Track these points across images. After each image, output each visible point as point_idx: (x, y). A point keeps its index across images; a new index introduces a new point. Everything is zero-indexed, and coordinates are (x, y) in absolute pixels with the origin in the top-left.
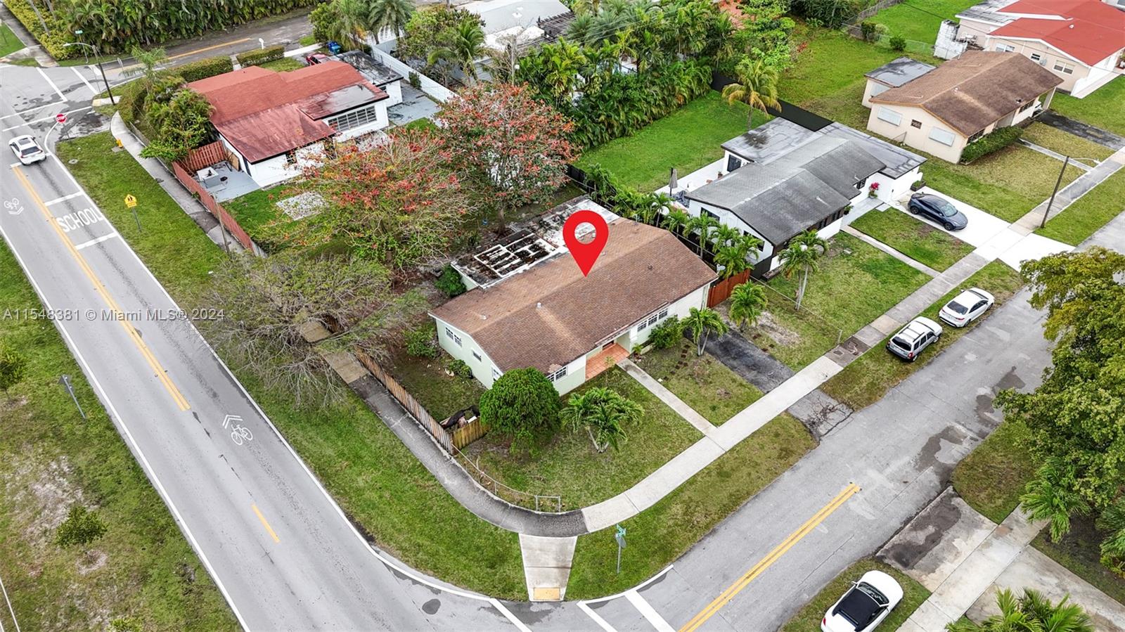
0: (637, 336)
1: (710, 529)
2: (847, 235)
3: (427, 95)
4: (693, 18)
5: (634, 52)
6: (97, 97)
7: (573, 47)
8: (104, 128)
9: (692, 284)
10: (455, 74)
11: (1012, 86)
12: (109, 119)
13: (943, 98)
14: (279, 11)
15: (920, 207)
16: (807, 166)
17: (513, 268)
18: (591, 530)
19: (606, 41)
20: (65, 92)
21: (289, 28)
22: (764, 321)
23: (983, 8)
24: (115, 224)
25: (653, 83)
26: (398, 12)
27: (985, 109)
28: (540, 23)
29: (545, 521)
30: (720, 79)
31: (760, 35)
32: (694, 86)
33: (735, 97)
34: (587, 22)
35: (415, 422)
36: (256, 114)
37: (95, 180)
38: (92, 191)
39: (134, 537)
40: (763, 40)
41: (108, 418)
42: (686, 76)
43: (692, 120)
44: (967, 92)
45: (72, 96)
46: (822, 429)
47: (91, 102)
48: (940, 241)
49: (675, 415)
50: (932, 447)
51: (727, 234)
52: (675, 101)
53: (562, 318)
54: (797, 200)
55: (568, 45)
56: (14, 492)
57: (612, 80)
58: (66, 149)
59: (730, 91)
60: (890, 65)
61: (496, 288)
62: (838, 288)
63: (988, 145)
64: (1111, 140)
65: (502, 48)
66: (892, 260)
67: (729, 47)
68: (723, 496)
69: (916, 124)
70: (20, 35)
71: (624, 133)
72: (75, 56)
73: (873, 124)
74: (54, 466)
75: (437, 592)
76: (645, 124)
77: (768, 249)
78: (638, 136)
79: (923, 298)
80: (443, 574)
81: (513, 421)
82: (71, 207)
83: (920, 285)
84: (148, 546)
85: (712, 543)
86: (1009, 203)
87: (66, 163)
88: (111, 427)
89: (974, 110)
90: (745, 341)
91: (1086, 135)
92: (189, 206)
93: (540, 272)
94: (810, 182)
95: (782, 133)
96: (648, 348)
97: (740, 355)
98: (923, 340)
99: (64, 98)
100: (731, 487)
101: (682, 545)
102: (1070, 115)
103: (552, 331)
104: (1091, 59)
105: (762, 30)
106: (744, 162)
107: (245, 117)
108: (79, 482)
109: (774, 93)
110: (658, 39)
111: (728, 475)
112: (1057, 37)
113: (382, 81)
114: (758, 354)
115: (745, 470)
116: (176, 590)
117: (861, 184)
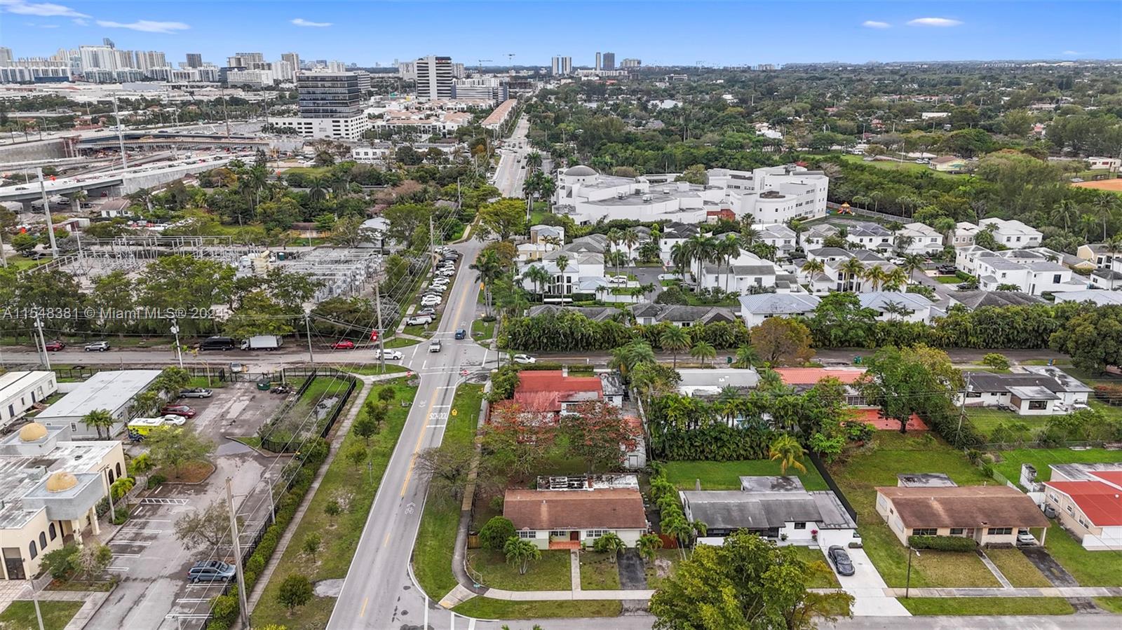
0: (586, 539)
8: (484, 382)
9: (628, 525)
11: (993, 512)
12: (489, 379)
13: (915, 500)
15: (831, 554)
16: (765, 501)
18: (485, 596)
22: (663, 564)
24: (448, 422)
27: (944, 517)
29: (470, 583)
39: (349, 525)
41: (377, 488)
46: (628, 614)
47: (491, 370)
49: (569, 578)
53: (549, 512)
54: (735, 513)
58: (462, 387)
60: (924, 475)
61: (541, 492)
64: (1063, 580)
69: (892, 511)
70: (495, 333)
72: (506, 347)
73: (878, 506)
75: (413, 585)
80: (421, 581)
82: (440, 410)
87: (456, 393)
88: (375, 491)
89: (937, 515)
90: (642, 567)
91: (1047, 570)
92: (481, 424)
93: (567, 493)
94: (755, 509)
96: (591, 549)
97: (631, 572)
99: (483, 365)
100: (557, 611)
102: (1055, 556)
103: (540, 515)
107: (530, 392)
108: (351, 503)
111: (563, 607)
112: (1088, 499)
113: (612, 393)
114: (641, 575)
115: (570, 610)
116: (344, 546)
117: (800, 526)
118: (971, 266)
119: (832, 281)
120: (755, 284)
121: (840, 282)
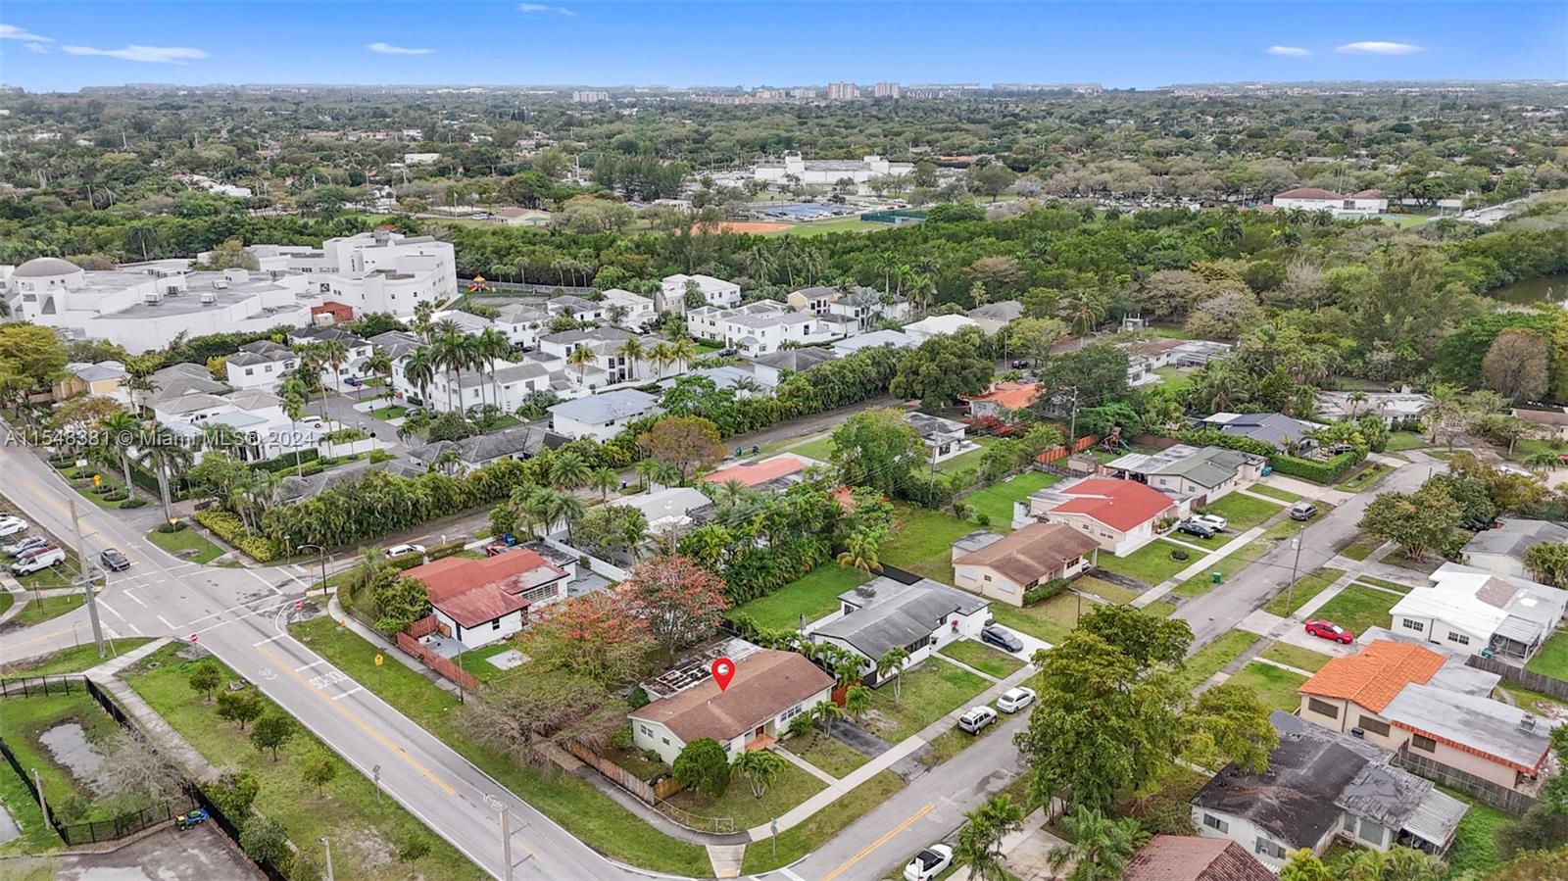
0: (781, 726)
1: (834, 835)
2: (935, 658)
3: (596, 573)
4: (811, 505)
5: (767, 532)
6: (309, 590)
7: (720, 530)
8: (324, 613)
9: (817, 687)
10: (621, 555)
11: (1059, 548)
12: (325, 606)
13: (1004, 558)
14: (451, 512)
15: (990, 637)
16: (900, 608)
17: (687, 684)
18: (754, 840)
19: (745, 524)
20: (280, 587)
21: (462, 526)
22: (873, 716)
23: (1049, 491)
24: (357, 681)
25: (784, 555)
26: (573, 509)
27: (1037, 565)
28: (688, 513)
29: (722, 838)
30: (837, 550)
31: (865, 516)
32: (816, 556)
33: (846, 562)
34: (729, 510)
35: (622, 787)
36: (463, 593)
37: (330, 652)
38: (330, 659)
39: (440, 866)
40: (867, 520)
41: (397, 803)
42: (810, 549)
43: (817, 582)
44: (1023, 553)
45: (286, 589)
46: (911, 777)
47: (304, 594)
48: (1003, 660)
49: (810, 775)
50: (985, 781)
51: (842, 655)
52: (802, 568)
53: (725, 710)
54: (893, 631)
55: (715, 528)
56: (345, 847)
57: (751, 553)
58: (297, 631)
59: (842, 558)
60: (970, 536)
61: (676, 697)
62: (926, 692)
63: (1042, 592)
64: (1141, 587)
65: (659, 533)
66: (968, 673)
67: (842, 525)
68: (844, 817)
69: (988, 578)
70: (218, 543)
71: (762, 594)
72: (277, 557)
73: (958, 581)
74: (366, 832)
76: (780, 586)
77: (873, 666)
78: (774, 595)
79: (988, 696)
81: (698, 772)
82: (317, 671)
83: (986, 688)
84: (450, 869)
85: (835, 842)
86: (1058, 632)
87: (301, 640)
88: (400, 807)
89: (1029, 566)
90: (858, 728)
91: (1122, 583)
92: (416, 667)
93: (706, 685)
94: (904, 620)
95: (884, 587)
96: (789, 735)
97: (856, 737)
98: (981, 719)
99: (280, 592)
100: (849, 812)
101: (816, 844)
102: (1112, 570)
103: (719, 719)
104: (1125, 528)
105: (867, 512)
106: (856, 608)
107: (454, 596)
108: (388, 839)
109: (875, 557)
110: (785, 521)
111: (847, 806)
112: (1099, 512)
113: (562, 563)
114: (869, 736)
115: (858, 803)
117: (943, 621)
118: (713, 330)
119: (604, 371)
120: (528, 391)
121: (612, 370)
